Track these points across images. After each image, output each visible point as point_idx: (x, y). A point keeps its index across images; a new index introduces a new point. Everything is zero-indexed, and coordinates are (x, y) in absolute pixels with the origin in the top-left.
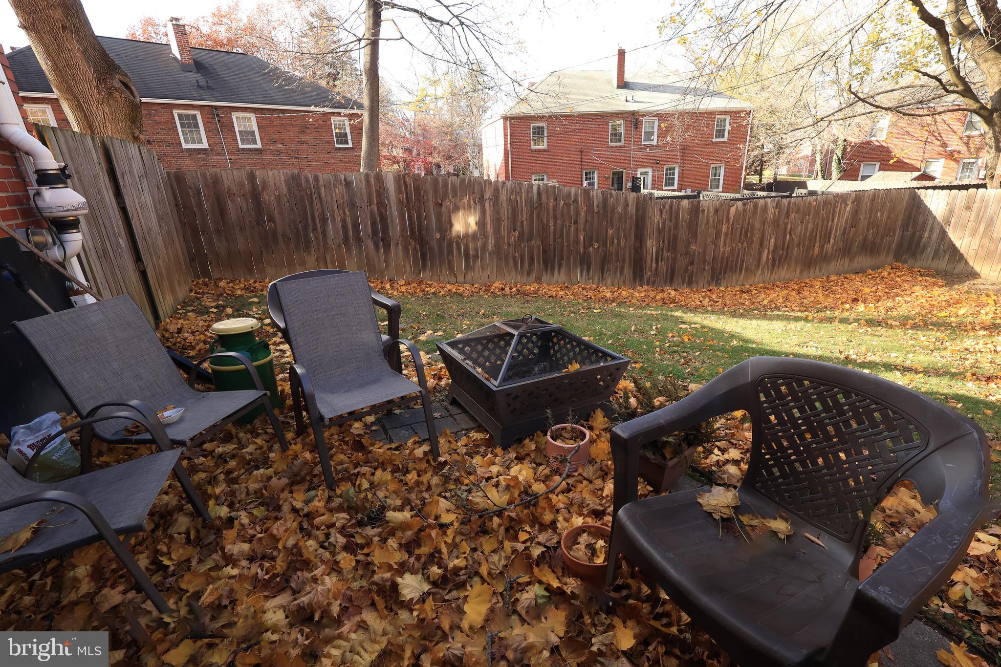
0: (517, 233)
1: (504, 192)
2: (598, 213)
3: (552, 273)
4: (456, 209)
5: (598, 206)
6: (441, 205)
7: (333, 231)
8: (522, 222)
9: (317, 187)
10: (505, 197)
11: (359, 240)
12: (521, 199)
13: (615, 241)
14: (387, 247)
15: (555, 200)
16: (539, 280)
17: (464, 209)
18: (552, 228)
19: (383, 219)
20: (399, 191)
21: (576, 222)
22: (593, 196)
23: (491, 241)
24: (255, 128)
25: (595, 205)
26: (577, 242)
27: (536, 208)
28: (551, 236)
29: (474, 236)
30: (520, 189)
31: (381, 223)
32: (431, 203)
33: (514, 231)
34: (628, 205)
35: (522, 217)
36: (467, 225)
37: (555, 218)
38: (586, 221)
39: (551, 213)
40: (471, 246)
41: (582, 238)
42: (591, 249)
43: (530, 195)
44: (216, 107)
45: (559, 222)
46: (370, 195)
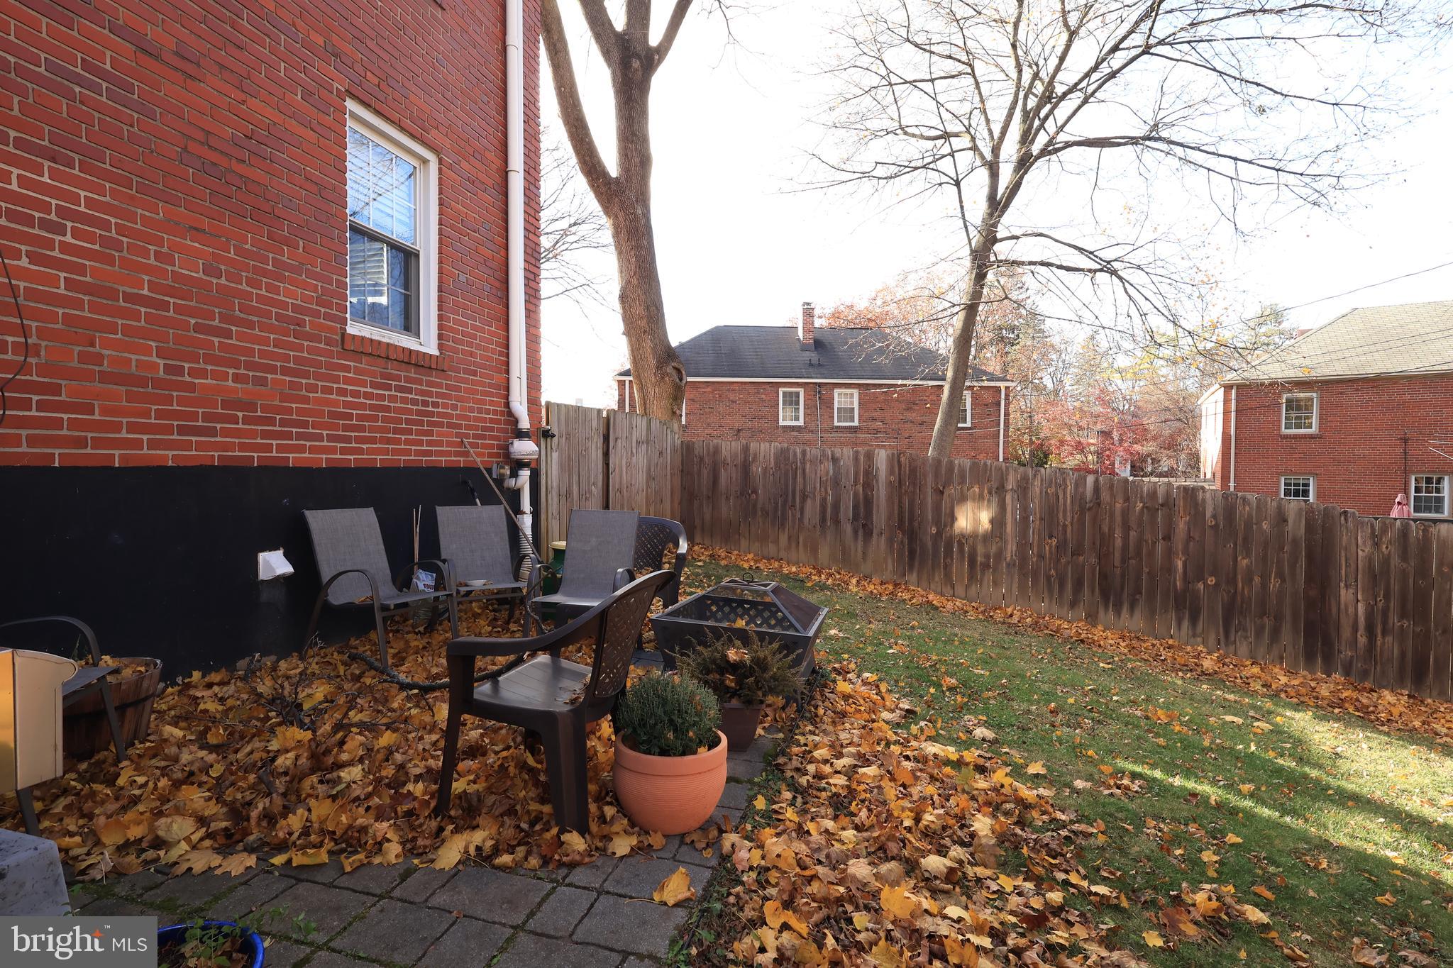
0: (1054, 542)
1: (1037, 483)
2: (1215, 527)
3: (1118, 613)
4: (963, 499)
5: (1214, 516)
6: (942, 493)
7: (811, 510)
8: (1065, 526)
9: (804, 463)
10: (1037, 490)
11: (837, 522)
12: (1065, 493)
13: (1257, 580)
14: (868, 534)
15: (1127, 499)
16: (1092, 619)
17: (974, 500)
18: (1119, 542)
19: (868, 502)
20: (891, 472)
21: (1167, 538)
22: (1204, 500)
23: (1011, 548)
24: (856, 406)
25: (1209, 514)
26: (1169, 569)
27: (1090, 509)
28: (1117, 555)
29: (987, 538)
30: (1064, 480)
31: (865, 507)
32: (929, 490)
33: (1051, 537)
34: (1285, 521)
35: (1065, 520)
36: (977, 521)
37: (1126, 527)
38: (1190, 538)
39: (1118, 519)
40: (980, 549)
41: (1180, 564)
42: (1201, 586)
43: (1081, 490)
44: (820, 385)
45: (1133, 534)
46: (856, 474)
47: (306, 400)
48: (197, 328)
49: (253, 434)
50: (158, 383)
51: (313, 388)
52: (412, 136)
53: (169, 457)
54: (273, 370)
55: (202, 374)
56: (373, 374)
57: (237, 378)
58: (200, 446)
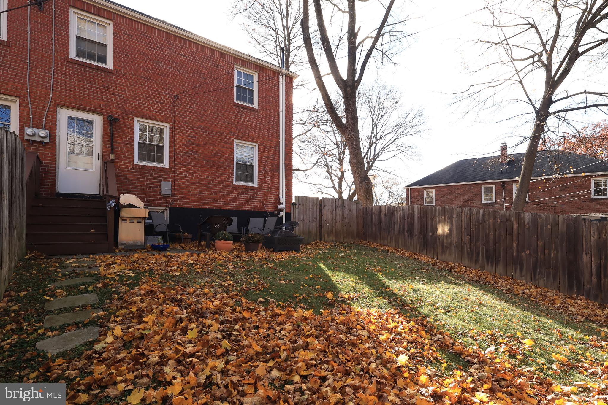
0: (469, 237)
1: (463, 214)
2: (528, 228)
3: (492, 265)
4: (440, 222)
5: (528, 224)
6: (433, 220)
7: (397, 227)
8: (473, 230)
9: (394, 212)
10: (463, 217)
11: (403, 232)
12: (473, 217)
13: (546, 251)
14: (412, 236)
15: (495, 219)
17: (443, 222)
18: (492, 237)
19: (412, 224)
20: (418, 213)
21: (510, 234)
22: (524, 217)
23: (455, 240)
25: (526, 223)
26: (511, 247)
27: (481, 223)
28: (492, 242)
29: (447, 236)
30: (472, 212)
31: (411, 226)
32: (430, 219)
33: (468, 235)
34: (558, 224)
35: (473, 228)
36: (444, 230)
37: (495, 230)
38: (519, 234)
39: (492, 227)
40: (445, 241)
41: (515, 245)
42: (523, 254)
43: (478, 216)
45: (497, 233)
46: (408, 215)
47: (224, 197)
48: (205, 186)
49: (214, 203)
50: (199, 195)
51: (226, 195)
52: (251, 142)
53: (200, 207)
54: (218, 192)
55: (205, 194)
56: (240, 192)
57: (211, 194)
58: (205, 205)
